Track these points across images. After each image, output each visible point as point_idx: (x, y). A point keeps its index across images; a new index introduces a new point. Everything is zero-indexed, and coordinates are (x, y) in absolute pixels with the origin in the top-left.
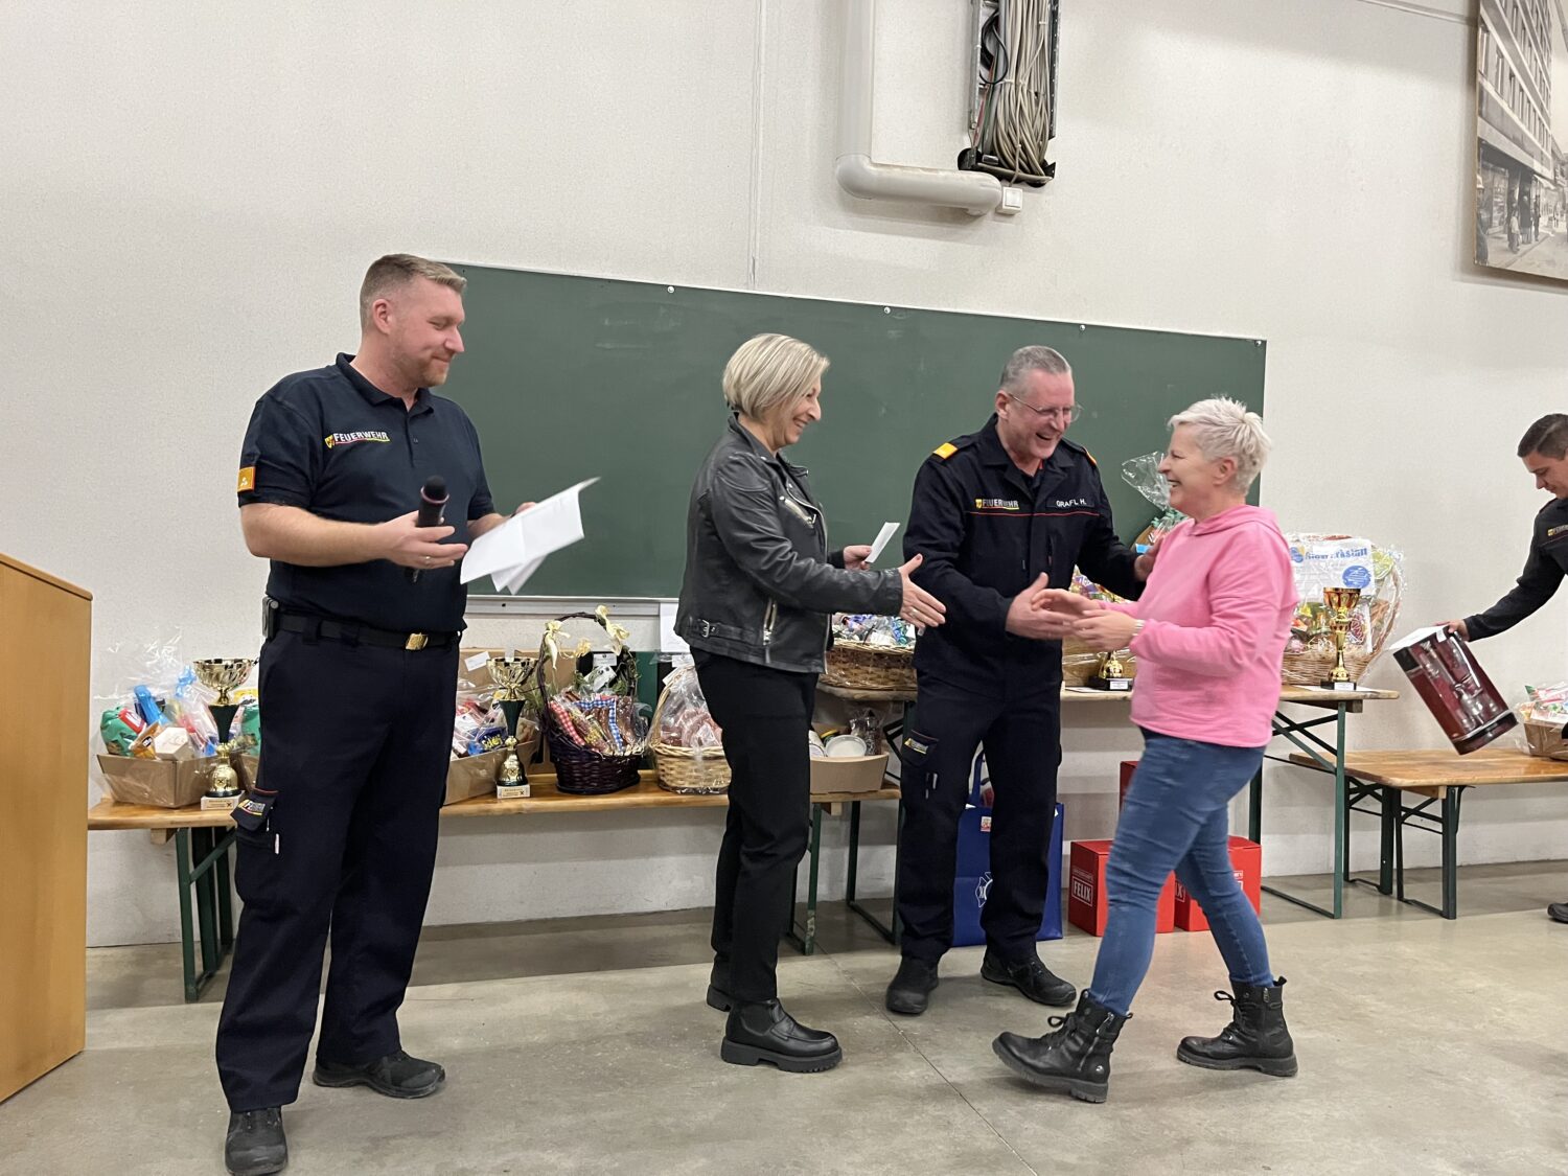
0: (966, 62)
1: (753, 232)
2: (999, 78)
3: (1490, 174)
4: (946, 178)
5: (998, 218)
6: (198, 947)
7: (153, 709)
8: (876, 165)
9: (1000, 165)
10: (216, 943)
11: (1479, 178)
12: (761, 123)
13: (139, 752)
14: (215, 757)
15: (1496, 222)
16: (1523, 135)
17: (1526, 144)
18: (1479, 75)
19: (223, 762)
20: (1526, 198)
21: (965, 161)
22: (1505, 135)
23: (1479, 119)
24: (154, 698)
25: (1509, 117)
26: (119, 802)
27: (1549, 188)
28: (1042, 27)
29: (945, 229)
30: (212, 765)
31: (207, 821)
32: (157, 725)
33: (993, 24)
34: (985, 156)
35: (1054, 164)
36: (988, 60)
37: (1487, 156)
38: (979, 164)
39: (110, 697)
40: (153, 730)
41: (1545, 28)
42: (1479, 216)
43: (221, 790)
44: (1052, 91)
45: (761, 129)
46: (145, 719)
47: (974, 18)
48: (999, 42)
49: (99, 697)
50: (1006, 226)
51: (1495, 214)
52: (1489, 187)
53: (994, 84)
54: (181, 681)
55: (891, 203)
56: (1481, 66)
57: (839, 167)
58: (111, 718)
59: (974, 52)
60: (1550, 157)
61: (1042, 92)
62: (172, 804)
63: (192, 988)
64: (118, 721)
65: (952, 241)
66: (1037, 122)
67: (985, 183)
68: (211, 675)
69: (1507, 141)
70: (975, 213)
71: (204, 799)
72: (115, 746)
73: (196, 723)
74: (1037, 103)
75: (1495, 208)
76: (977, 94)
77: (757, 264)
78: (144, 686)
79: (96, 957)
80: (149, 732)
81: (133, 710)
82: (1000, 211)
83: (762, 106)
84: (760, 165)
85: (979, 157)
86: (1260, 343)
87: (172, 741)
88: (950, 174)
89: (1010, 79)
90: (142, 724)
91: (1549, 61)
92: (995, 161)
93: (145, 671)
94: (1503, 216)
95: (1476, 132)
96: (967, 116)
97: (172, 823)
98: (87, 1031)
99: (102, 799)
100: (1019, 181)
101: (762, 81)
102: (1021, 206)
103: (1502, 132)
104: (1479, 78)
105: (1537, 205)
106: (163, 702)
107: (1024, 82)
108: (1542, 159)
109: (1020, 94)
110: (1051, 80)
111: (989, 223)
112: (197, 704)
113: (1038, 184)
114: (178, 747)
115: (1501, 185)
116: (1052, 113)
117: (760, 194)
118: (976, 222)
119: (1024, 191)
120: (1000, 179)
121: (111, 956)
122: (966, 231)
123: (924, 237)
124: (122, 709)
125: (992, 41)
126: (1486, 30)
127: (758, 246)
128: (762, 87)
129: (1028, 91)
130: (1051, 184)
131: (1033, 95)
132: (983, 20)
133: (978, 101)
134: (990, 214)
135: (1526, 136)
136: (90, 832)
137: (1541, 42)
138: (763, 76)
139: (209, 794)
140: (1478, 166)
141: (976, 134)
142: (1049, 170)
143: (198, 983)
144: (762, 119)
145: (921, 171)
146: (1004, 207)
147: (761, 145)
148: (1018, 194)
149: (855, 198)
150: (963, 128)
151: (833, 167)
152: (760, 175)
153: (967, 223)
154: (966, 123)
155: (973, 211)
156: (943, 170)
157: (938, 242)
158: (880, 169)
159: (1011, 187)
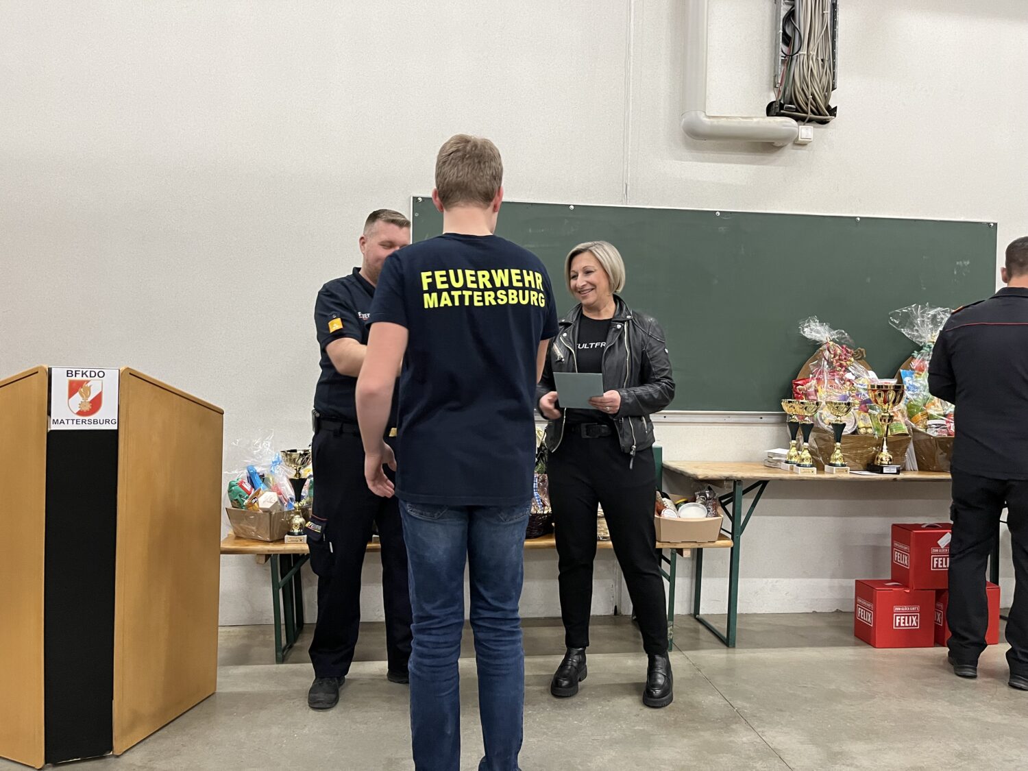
0: (772, 43)
1: (625, 168)
2: (795, 52)
4: (758, 122)
5: (796, 147)
6: (283, 627)
7: (257, 480)
8: (709, 117)
9: (797, 111)
10: (294, 626)
12: (631, 95)
13: (249, 507)
14: (293, 510)
19: (298, 513)
21: (771, 110)
24: (258, 473)
26: (238, 537)
28: (825, 15)
29: (758, 157)
30: (292, 515)
31: (289, 550)
32: (260, 490)
33: (791, 16)
34: (786, 105)
35: (836, 107)
36: (787, 40)
38: (782, 111)
39: (233, 472)
40: (258, 493)
43: (296, 531)
44: (834, 58)
45: (631, 98)
46: (253, 486)
47: (777, 13)
48: (795, 27)
49: (227, 472)
50: (801, 152)
53: (792, 56)
54: (273, 463)
55: (719, 142)
57: (684, 120)
58: (234, 486)
59: (777, 35)
61: (827, 59)
62: (268, 539)
63: (279, 654)
64: (238, 487)
65: (763, 164)
66: (824, 80)
67: (787, 124)
68: (290, 459)
70: (779, 145)
71: (286, 536)
72: (237, 503)
73: (283, 489)
74: (823, 67)
76: (780, 64)
77: (628, 187)
78: (253, 466)
79: (224, 632)
80: (255, 494)
81: (246, 481)
82: (798, 142)
83: (631, 83)
84: (630, 120)
85: (781, 106)
86: (992, 225)
87: (269, 500)
88: (761, 120)
89: (804, 52)
90: (251, 489)
92: (794, 109)
93: (253, 457)
96: (772, 79)
97: (269, 551)
98: (218, 680)
99: (228, 535)
100: (810, 121)
101: (631, 67)
102: (812, 138)
106: (263, 476)
107: (813, 53)
109: (811, 62)
110: (833, 50)
111: (789, 152)
112: (283, 477)
113: (824, 122)
114: (272, 504)
116: (834, 73)
117: (630, 142)
118: (781, 150)
119: (814, 127)
120: (797, 120)
121: (233, 632)
122: (771, 157)
123: (742, 163)
124: (240, 480)
125: (790, 27)
127: (629, 175)
128: (631, 71)
129: (817, 59)
130: (834, 121)
131: (820, 62)
132: (783, 13)
133: (781, 69)
134: (790, 145)
136: (221, 555)
138: (632, 64)
139: (290, 534)
141: (780, 91)
142: (833, 112)
143: (283, 651)
144: (631, 92)
145: (742, 120)
146: (800, 139)
147: (631, 109)
148: (810, 129)
149: (695, 140)
150: (770, 88)
151: (681, 120)
152: (630, 129)
153: (776, 151)
154: (772, 84)
155: (777, 144)
156: (755, 117)
157: (755, 167)
158: (712, 120)
159: (804, 125)
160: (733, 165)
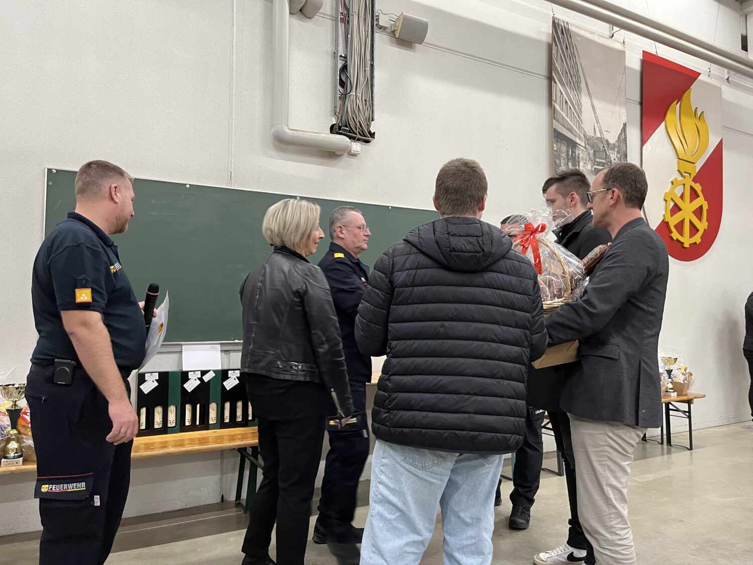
0: (332, 85)
1: (230, 159)
2: (348, 92)
3: (559, 144)
4: (325, 137)
5: (350, 156)
8: (291, 130)
9: (350, 132)
11: (555, 145)
15: (562, 164)
16: (572, 127)
17: (573, 131)
18: (553, 101)
20: (574, 154)
21: (333, 130)
22: (565, 127)
23: (554, 120)
25: (566, 120)
27: (583, 150)
28: (367, 71)
29: (325, 161)
33: (344, 68)
34: (342, 127)
35: (374, 133)
36: (342, 84)
37: (557, 136)
38: (340, 131)
41: (578, 82)
42: (555, 162)
44: (372, 100)
45: (234, 110)
47: (336, 65)
48: (347, 76)
50: (353, 160)
51: (562, 161)
52: (559, 150)
53: (346, 95)
55: (298, 147)
56: (554, 98)
57: (273, 130)
59: (336, 80)
60: (583, 137)
61: (368, 100)
65: (327, 166)
66: (366, 113)
67: (343, 140)
69: (565, 130)
70: (339, 154)
74: (366, 105)
75: (562, 159)
76: (338, 99)
77: (232, 174)
82: (351, 153)
83: (234, 99)
84: (234, 125)
85: (340, 128)
88: (327, 135)
89: (353, 93)
91: (581, 96)
92: (347, 130)
94: (565, 162)
95: (552, 126)
96: (334, 109)
100: (359, 140)
101: (234, 88)
102: (360, 151)
103: (564, 127)
104: (553, 103)
105: (579, 157)
107: (359, 95)
108: (580, 138)
109: (358, 100)
110: (371, 95)
111: (345, 159)
113: (367, 142)
115: (564, 149)
116: (373, 110)
117: (233, 141)
118: (340, 158)
119: (361, 144)
120: (350, 139)
122: (334, 162)
123: (315, 164)
125: (344, 76)
126: (555, 82)
127: (233, 165)
128: (234, 90)
129: (362, 99)
130: (373, 141)
131: (364, 101)
132: (340, 66)
133: (339, 102)
134: (346, 154)
135: (573, 128)
137: (577, 88)
138: (234, 85)
140: (554, 140)
141: (338, 117)
142: (372, 135)
144: (234, 107)
145: (313, 134)
146: (352, 151)
147: (234, 117)
148: (358, 146)
149: (281, 145)
150: (332, 115)
151: (270, 130)
152: (234, 132)
153: (335, 158)
154: (333, 112)
155: (338, 153)
156: (323, 133)
157: (322, 167)
158: (293, 132)
159: (355, 142)
160: (308, 165)
